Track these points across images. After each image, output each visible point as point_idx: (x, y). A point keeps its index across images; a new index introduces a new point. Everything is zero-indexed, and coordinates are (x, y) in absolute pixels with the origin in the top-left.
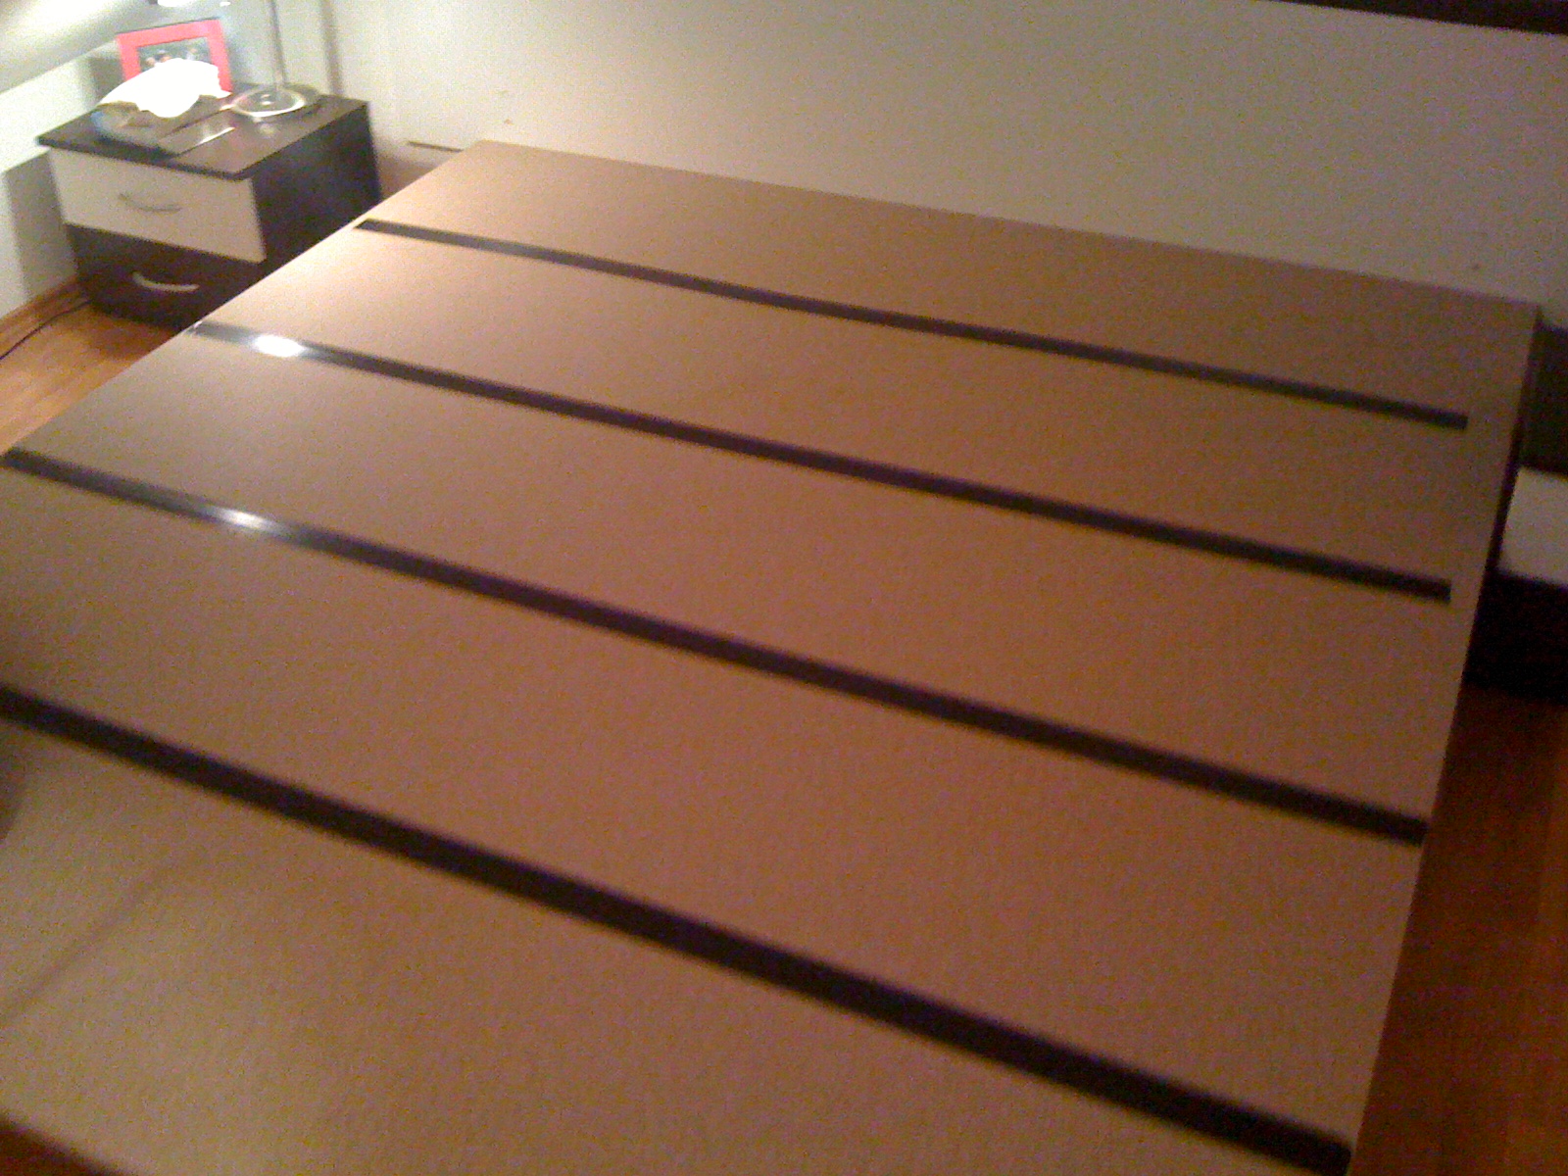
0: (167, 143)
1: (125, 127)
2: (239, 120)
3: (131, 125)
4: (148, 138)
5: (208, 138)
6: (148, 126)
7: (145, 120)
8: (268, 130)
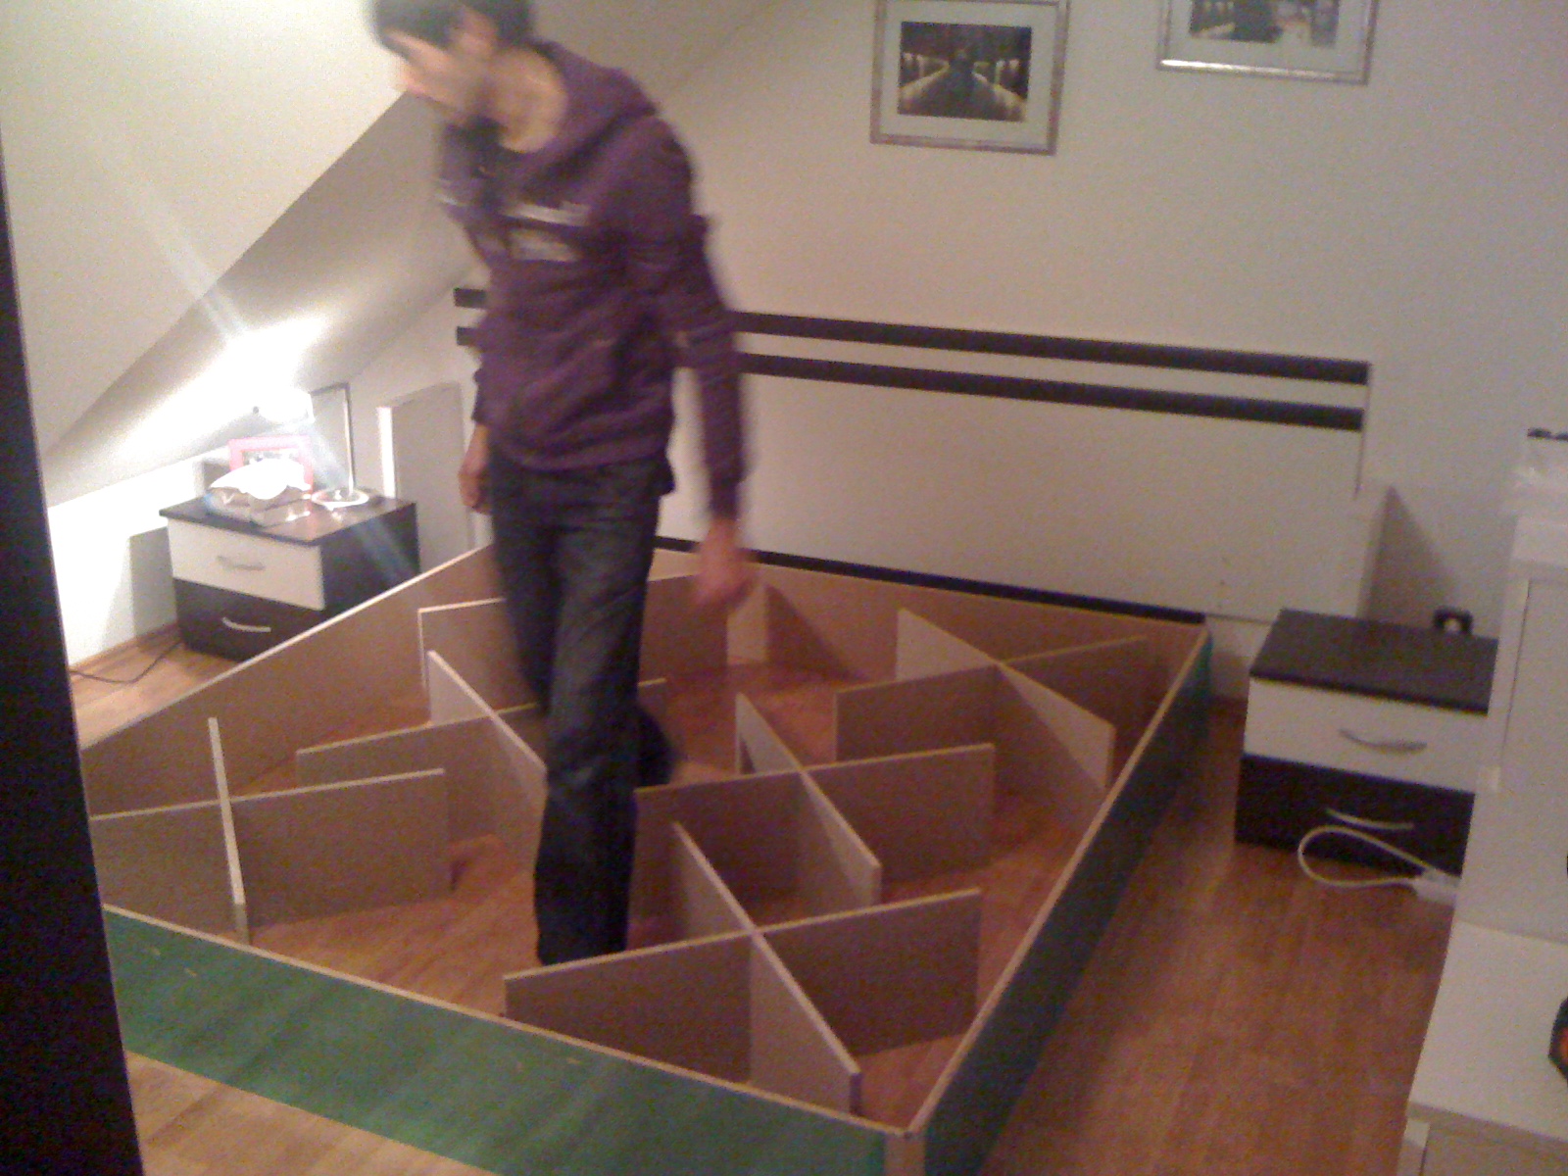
0: (259, 518)
1: (228, 505)
2: (317, 508)
3: (233, 503)
4: (245, 513)
5: (292, 517)
6: (247, 505)
7: (242, 500)
8: (338, 517)
